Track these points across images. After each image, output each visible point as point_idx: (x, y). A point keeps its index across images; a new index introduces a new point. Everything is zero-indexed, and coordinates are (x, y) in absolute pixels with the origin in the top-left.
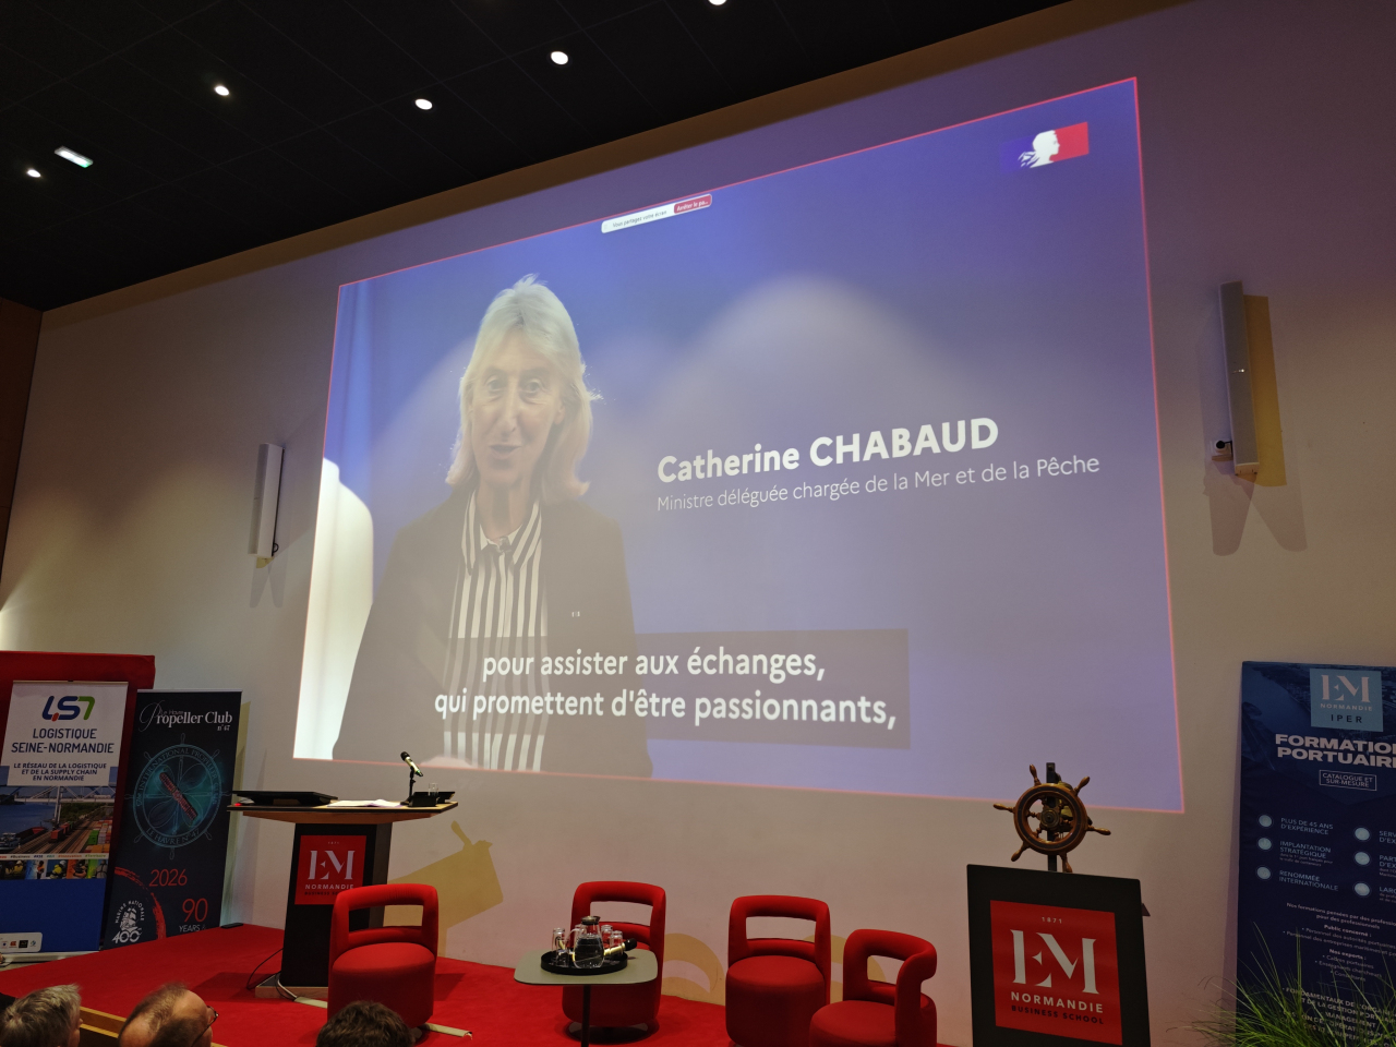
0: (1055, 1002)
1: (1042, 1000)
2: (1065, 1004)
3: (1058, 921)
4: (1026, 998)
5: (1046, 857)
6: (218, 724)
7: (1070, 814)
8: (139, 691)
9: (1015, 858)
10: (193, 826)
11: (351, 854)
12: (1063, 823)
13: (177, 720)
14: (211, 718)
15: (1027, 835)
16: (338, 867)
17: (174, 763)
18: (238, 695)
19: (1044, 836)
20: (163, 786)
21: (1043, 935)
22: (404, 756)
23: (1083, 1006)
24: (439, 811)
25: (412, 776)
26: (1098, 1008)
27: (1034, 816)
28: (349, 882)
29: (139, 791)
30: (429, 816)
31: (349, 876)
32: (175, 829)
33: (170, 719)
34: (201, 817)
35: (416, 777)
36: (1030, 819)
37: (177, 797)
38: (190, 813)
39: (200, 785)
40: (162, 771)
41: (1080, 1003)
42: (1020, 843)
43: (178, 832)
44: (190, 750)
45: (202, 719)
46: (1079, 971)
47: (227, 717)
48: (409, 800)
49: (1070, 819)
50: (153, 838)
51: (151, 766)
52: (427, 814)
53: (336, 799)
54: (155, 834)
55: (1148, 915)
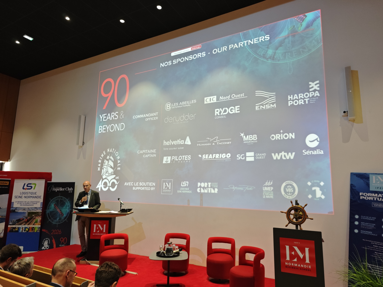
0: (298, 265)
1: (294, 265)
2: (301, 266)
3: (298, 243)
4: (290, 264)
5: (295, 225)
6: (69, 191)
7: (302, 214)
8: (48, 182)
9: (286, 226)
10: (63, 218)
11: (105, 225)
12: (300, 216)
13: (58, 190)
14: (67, 189)
15: (290, 220)
16: (101, 229)
17: (57, 201)
18: (74, 183)
19: (294, 220)
20: (55, 207)
21: (294, 247)
22: (119, 199)
23: (305, 266)
24: (128, 214)
25: (121, 204)
26: (310, 267)
27: (292, 214)
28: (104, 233)
29: (48, 209)
30: (126, 215)
31: (104, 231)
32: (58, 219)
33: (56, 189)
34: (65, 216)
35: (122, 205)
36: (291, 215)
37: (58, 210)
38: (62, 215)
39: (64, 207)
40: (54, 203)
41: (305, 265)
42: (288, 222)
43: (59, 220)
44: (62, 198)
45: (65, 190)
46: (304, 257)
47: (71, 189)
48: (120, 211)
49: (302, 215)
50: (52, 221)
51: (51, 202)
52: (125, 215)
53: (101, 211)
54: (53, 220)
55: (324, 242)
